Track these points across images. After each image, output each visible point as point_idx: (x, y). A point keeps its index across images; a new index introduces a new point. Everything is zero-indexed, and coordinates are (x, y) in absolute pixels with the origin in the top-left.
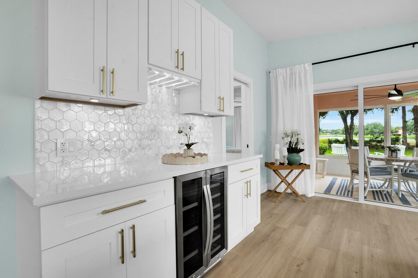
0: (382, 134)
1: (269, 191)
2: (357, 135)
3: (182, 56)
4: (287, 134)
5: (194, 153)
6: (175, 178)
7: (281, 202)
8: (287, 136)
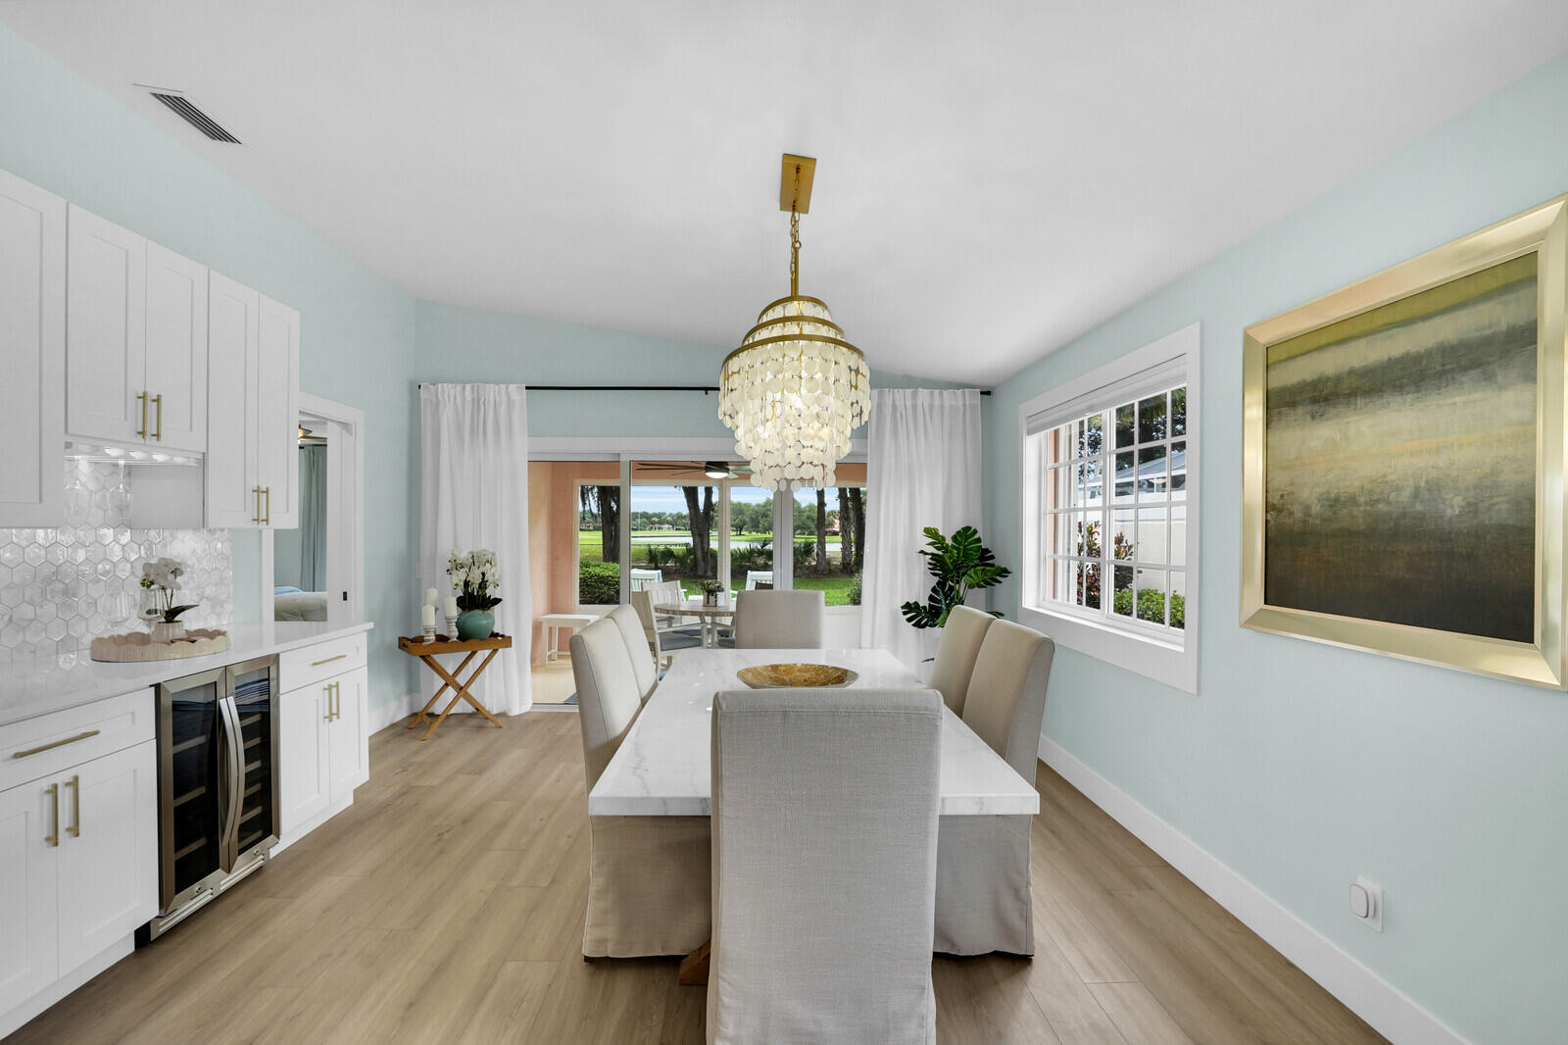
0: (799, 531)
1: (414, 715)
2: (741, 530)
3: (156, 403)
4: (458, 561)
5: (186, 631)
6: (157, 687)
7: (439, 736)
8: (458, 566)
